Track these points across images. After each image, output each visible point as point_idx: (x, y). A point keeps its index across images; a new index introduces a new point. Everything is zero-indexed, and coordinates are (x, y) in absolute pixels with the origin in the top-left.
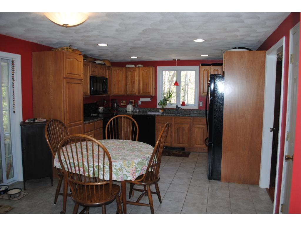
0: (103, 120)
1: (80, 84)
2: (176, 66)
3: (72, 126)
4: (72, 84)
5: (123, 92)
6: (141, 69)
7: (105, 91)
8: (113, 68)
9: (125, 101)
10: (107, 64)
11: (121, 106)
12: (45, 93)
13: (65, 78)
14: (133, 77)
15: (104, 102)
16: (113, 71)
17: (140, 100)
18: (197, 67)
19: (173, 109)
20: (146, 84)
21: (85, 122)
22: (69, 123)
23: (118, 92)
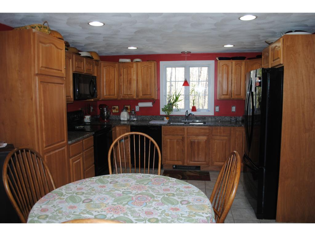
0: (93, 135)
1: (61, 85)
2: (185, 60)
3: (50, 152)
4: (49, 84)
5: (116, 95)
6: (139, 64)
7: (93, 94)
8: (102, 63)
9: (117, 107)
10: (95, 58)
11: (113, 113)
12: (5, 100)
13: (37, 75)
14: (129, 74)
15: (90, 109)
16: (102, 66)
17: (138, 105)
18: (212, 62)
19: (182, 116)
20: (147, 85)
21: (70, 142)
22: (46, 147)
23: (110, 95)
